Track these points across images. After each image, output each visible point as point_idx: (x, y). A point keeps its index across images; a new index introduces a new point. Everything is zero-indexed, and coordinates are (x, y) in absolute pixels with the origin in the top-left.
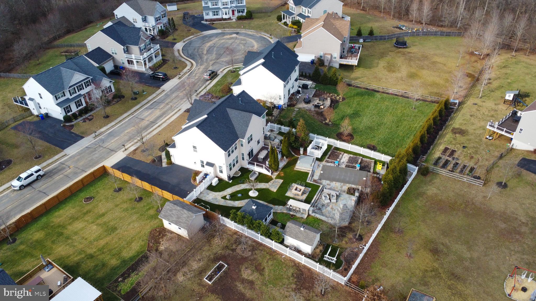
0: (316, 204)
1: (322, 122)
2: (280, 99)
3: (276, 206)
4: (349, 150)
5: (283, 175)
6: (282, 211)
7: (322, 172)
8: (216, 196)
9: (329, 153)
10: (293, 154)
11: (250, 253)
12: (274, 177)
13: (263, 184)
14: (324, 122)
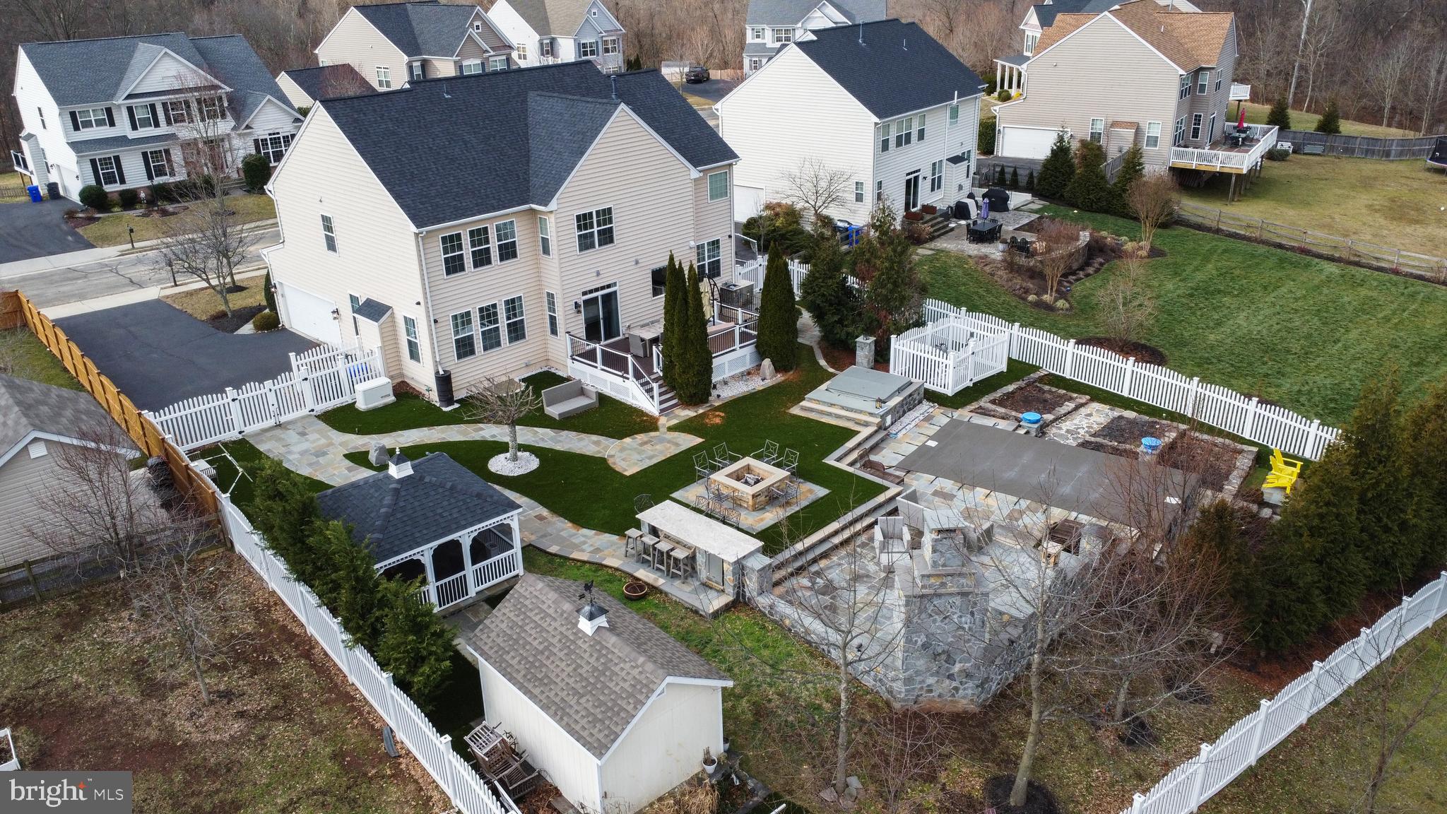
0: (823, 563)
1: (1025, 299)
2: (859, 198)
3: (585, 531)
4: (1125, 394)
5: (718, 420)
6: (596, 558)
7: (933, 444)
8: (331, 444)
9: (1011, 388)
10: (823, 363)
11: (237, 726)
12: (663, 422)
13: (595, 438)
14: (1031, 298)
